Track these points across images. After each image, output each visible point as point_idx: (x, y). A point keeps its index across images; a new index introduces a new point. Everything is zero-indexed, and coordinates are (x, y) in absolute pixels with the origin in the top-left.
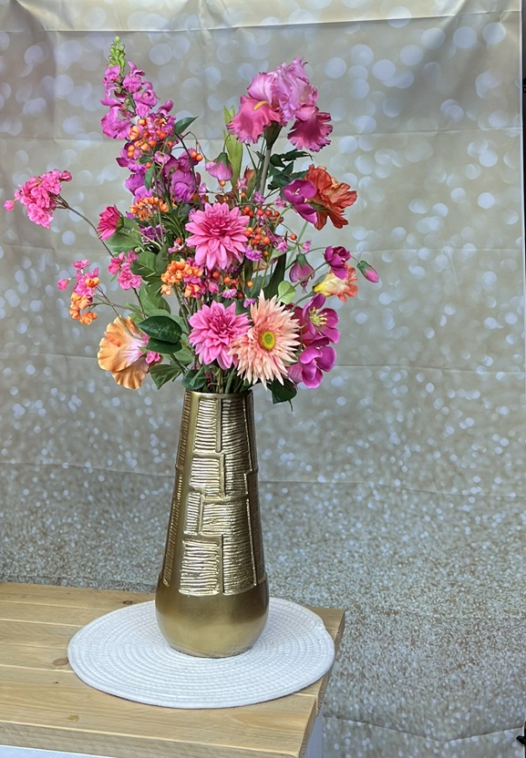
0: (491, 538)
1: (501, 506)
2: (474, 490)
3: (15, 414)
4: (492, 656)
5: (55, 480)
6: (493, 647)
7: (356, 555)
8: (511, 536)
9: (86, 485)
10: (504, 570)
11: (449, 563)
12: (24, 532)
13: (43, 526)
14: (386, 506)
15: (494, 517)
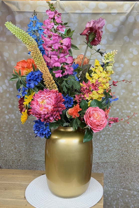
0: (132, 145)
1: (135, 138)
2: (128, 134)
3: (6, 118)
4: (131, 172)
5: (18, 135)
6: (131, 170)
7: (97, 151)
8: (137, 145)
9: (27, 136)
10: (135, 153)
11: (122, 150)
12: (10, 148)
13: (15, 147)
14: (105, 138)
15: (133, 140)
